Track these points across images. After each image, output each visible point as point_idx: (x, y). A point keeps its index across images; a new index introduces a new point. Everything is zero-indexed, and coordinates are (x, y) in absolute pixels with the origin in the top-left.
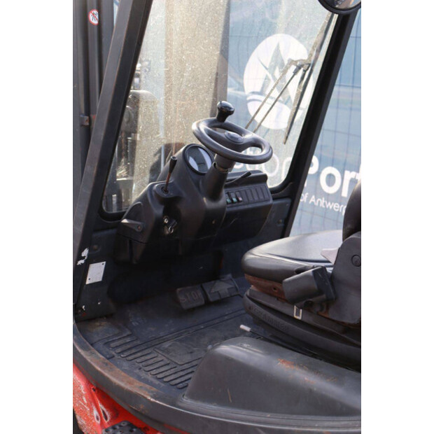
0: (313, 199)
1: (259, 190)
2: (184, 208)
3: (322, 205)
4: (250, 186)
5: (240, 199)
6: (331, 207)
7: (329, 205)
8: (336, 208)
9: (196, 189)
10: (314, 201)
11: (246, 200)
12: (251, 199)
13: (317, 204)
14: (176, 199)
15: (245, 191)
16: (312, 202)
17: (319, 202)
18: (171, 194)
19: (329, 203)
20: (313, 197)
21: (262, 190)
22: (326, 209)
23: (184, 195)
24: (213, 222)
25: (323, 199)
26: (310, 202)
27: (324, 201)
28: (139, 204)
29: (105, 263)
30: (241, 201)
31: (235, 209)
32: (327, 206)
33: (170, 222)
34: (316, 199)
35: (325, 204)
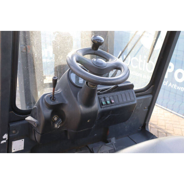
0: (170, 84)
1: (127, 94)
2: (67, 111)
3: (175, 87)
4: (121, 92)
5: (113, 101)
6: (179, 89)
7: (179, 88)
8: (182, 90)
9: (75, 98)
10: (171, 85)
11: (117, 102)
12: (121, 101)
13: (172, 87)
14: (61, 105)
15: (117, 95)
16: (170, 86)
17: (173, 86)
18: (57, 102)
19: (179, 87)
20: (171, 83)
21: (129, 94)
22: (177, 90)
23: (67, 102)
24: (88, 121)
25: (176, 84)
26: (169, 86)
27: (176, 86)
28: (36, 108)
29: (23, 140)
30: (113, 103)
31: (109, 108)
32: (178, 88)
33: (58, 120)
34: (172, 85)
35: (176, 87)
